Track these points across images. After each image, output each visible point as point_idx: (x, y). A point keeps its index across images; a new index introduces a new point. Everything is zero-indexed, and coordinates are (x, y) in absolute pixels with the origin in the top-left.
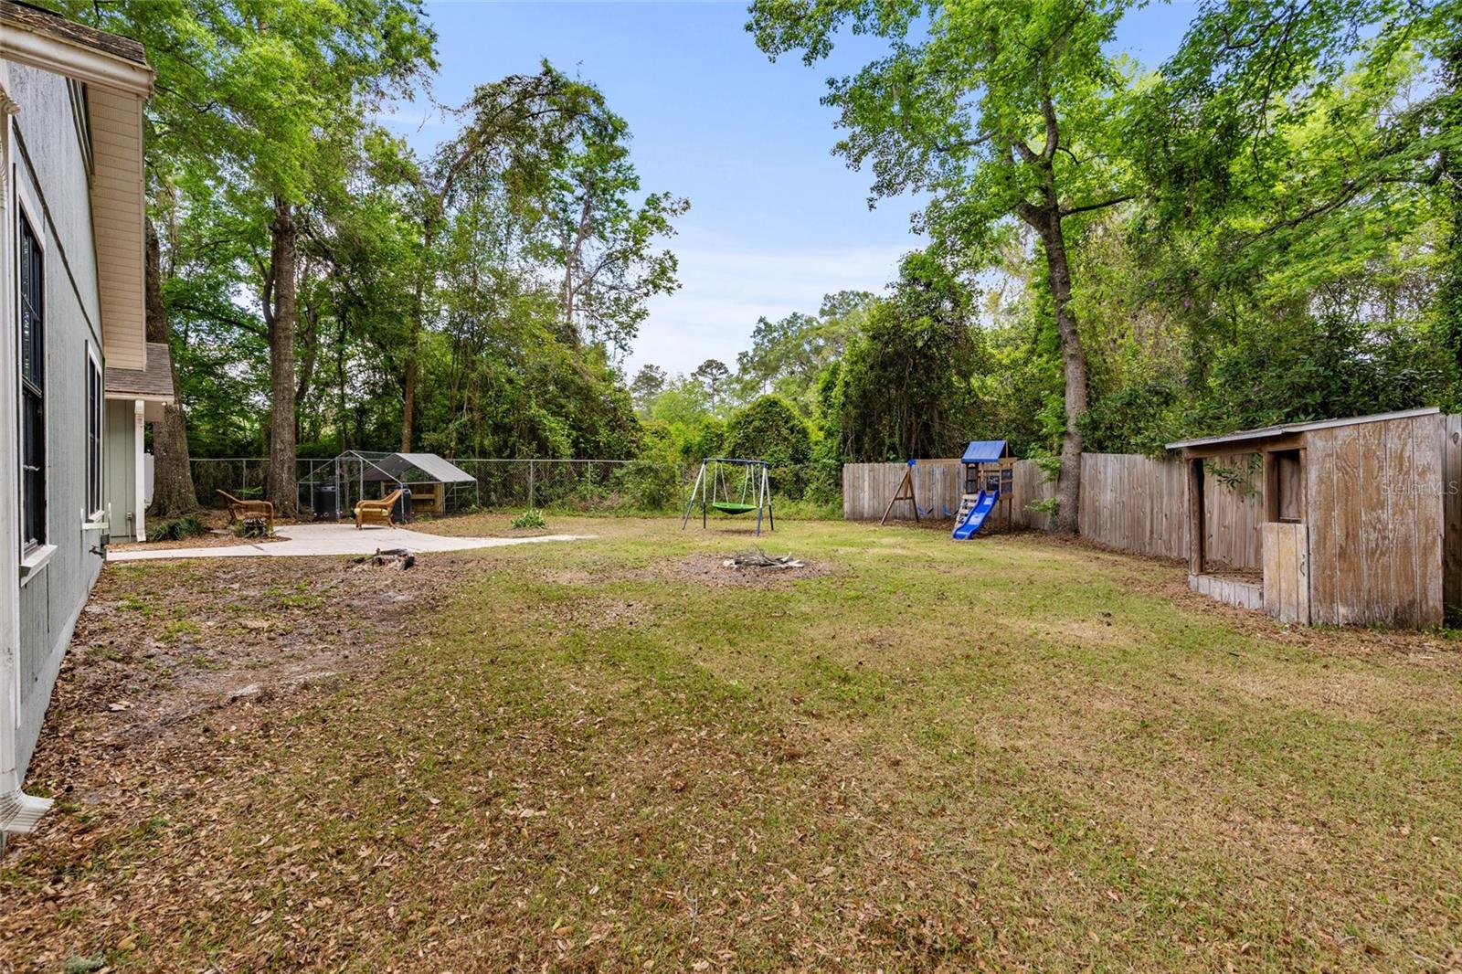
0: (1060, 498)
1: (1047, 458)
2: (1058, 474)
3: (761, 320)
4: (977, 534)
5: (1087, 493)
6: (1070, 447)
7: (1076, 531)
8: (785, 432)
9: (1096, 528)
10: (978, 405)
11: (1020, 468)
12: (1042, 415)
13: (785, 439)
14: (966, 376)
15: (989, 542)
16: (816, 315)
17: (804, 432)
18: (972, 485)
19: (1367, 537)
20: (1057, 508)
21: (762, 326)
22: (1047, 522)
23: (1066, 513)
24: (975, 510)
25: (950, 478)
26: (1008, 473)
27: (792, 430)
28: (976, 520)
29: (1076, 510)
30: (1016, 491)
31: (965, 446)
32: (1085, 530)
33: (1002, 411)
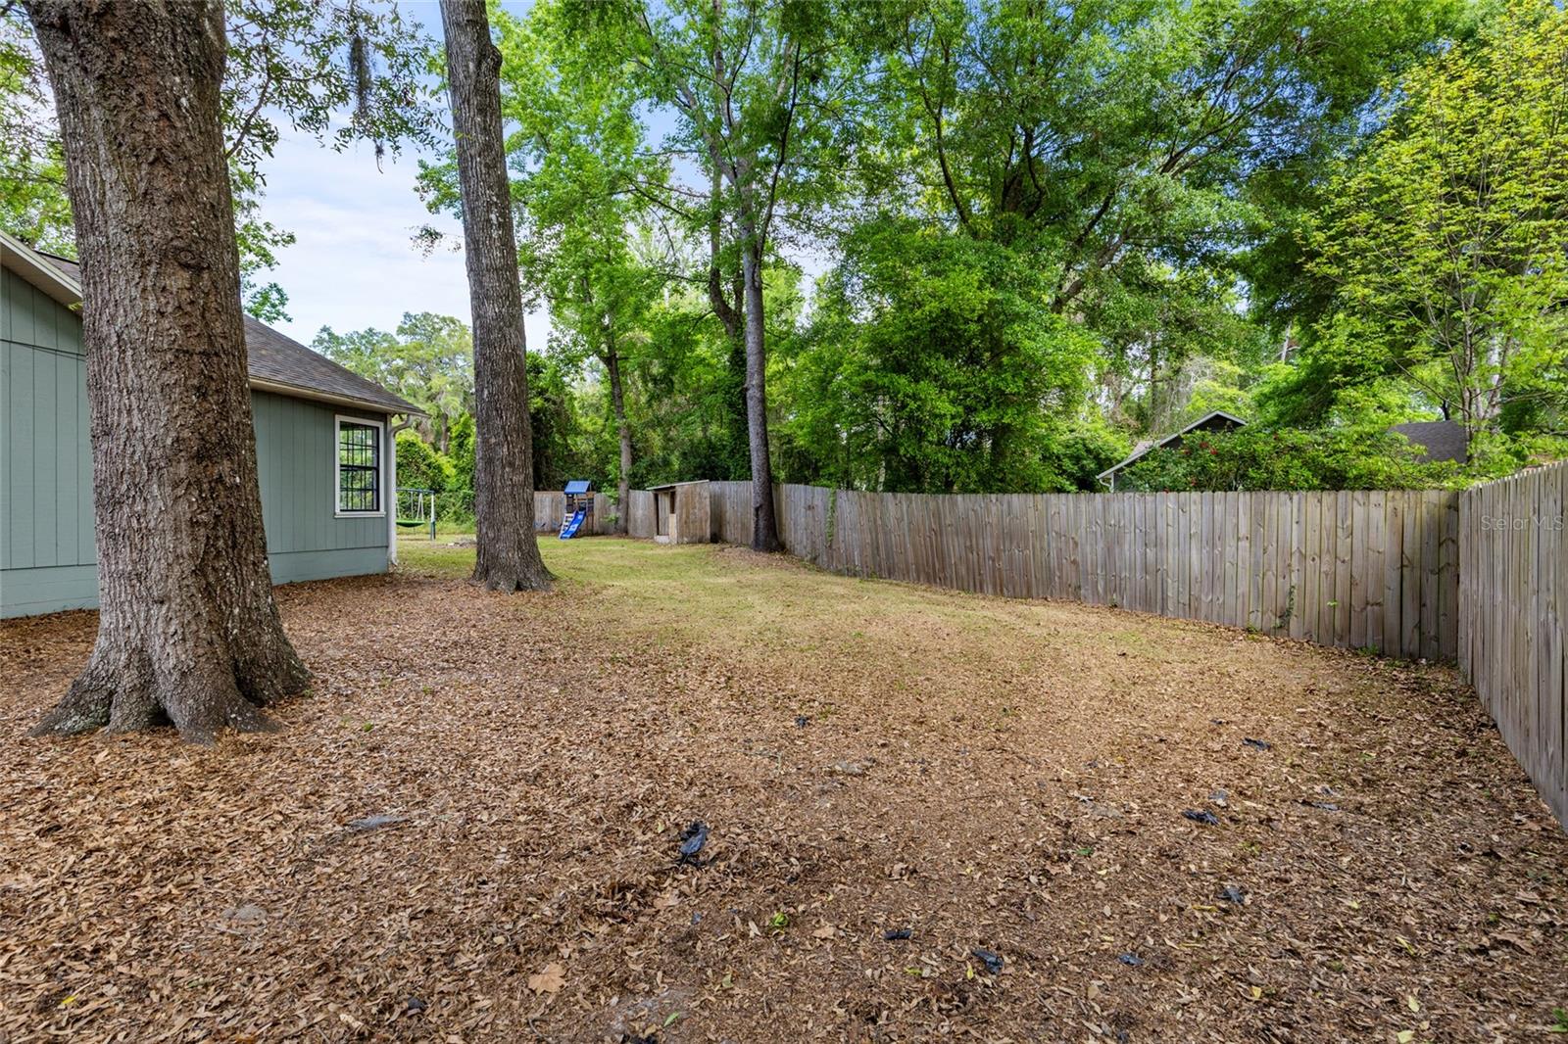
0: (619, 514)
1: (612, 492)
2: (618, 501)
3: (324, 329)
4: (574, 536)
5: (632, 510)
6: (623, 486)
7: (627, 532)
8: (423, 468)
9: (635, 530)
10: (572, 455)
11: (598, 498)
12: (610, 467)
13: (424, 473)
14: (564, 436)
15: (582, 540)
16: (393, 332)
17: (439, 469)
18: (570, 507)
19: (692, 517)
20: (617, 520)
21: (325, 336)
22: (612, 529)
23: (621, 522)
24: (572, 523)
25: (555, 504)
26: (591, 500)
27: (429, 465)
28: (574, 528)
29: (627, 520)
30: (596, 512)
31: (565, 484)
32: (631, 531)
33: (588, 461)
